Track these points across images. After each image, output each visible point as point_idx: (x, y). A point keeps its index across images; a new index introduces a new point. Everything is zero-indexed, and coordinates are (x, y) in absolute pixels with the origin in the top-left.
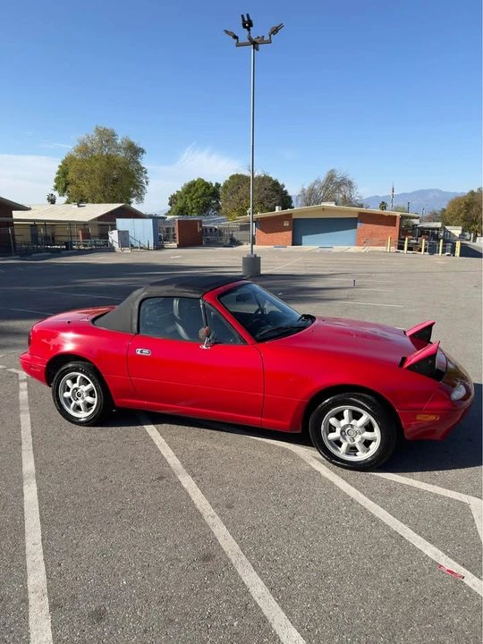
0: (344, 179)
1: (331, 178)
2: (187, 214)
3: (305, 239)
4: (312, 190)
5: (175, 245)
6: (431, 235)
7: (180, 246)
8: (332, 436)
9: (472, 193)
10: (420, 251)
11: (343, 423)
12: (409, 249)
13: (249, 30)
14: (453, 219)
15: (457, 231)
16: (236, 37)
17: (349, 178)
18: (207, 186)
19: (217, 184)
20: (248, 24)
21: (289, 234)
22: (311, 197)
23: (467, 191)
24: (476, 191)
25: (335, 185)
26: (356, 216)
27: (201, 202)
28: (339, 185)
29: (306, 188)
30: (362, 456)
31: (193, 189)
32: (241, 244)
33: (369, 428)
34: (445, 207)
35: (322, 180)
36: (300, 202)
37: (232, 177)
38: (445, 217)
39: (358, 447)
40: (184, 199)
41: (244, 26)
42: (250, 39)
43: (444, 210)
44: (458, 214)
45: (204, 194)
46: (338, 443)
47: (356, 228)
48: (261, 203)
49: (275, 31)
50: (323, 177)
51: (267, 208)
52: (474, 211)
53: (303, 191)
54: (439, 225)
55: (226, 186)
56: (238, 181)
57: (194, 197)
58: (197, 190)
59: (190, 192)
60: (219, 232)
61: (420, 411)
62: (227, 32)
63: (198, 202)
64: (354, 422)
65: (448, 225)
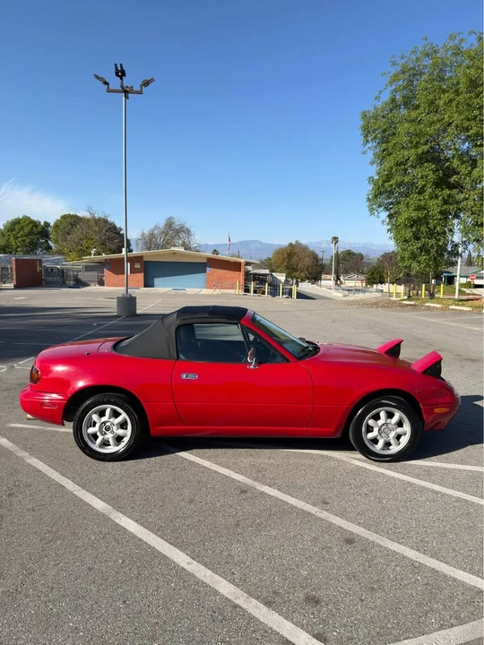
0: (182, 227)
1: (170, 224)
2: (11, 253)
3: (157, 281)
4: (152, 235)
5: (11, 285)
6: (260, 279)
7: (17, 287)
8: (370, 435)
9: (291, 245)
10: (264, 293)
11: (380, 422)
12: (255, 292)
13: (122, 79)
14: (278, 267)
15: (281, 277)
16: (106, 83)
17: (187, 226)
18: (35, 224)
19: (46, 223)
20: (121, 73)
21: (141, 276)
22: (150, 241)
23: (287, 244)
24: (294, 243)
25: (173, 231)
26: (205, 261)
27: (28, 241)
28: (178, 232)
29: (146, 232)
30: (394, 449)
31: (17, 227)
32: (88, 285)
33: (400, 424)
34: (270, 257)
35: (161, 226)
36: (140, 246)
37: (64, 217)
38: (271, 265)
39: (392, 442)
40: (6, 238)
41: (117, 74)
42: (122, 87)
43: (269, 259)
44: (282, 263)
45: (31, 233)
46: (375, 441)
47: (205, 272)
48: (104, 244)
49: (146, 83)
50: (162, 223)
51: (110, 250)
52: (294, 260)
53: (143, 234)
54: (267, 271)
55: (56, 226)
56: (71, 222)
57: (19, 235)
58: (22, 228)
59: (14, 229)
60: (62, 273)
61: (437, 405)
62: (97, 77)
63: (24, 241)
64: (389, 421)
65: (274, 272)
